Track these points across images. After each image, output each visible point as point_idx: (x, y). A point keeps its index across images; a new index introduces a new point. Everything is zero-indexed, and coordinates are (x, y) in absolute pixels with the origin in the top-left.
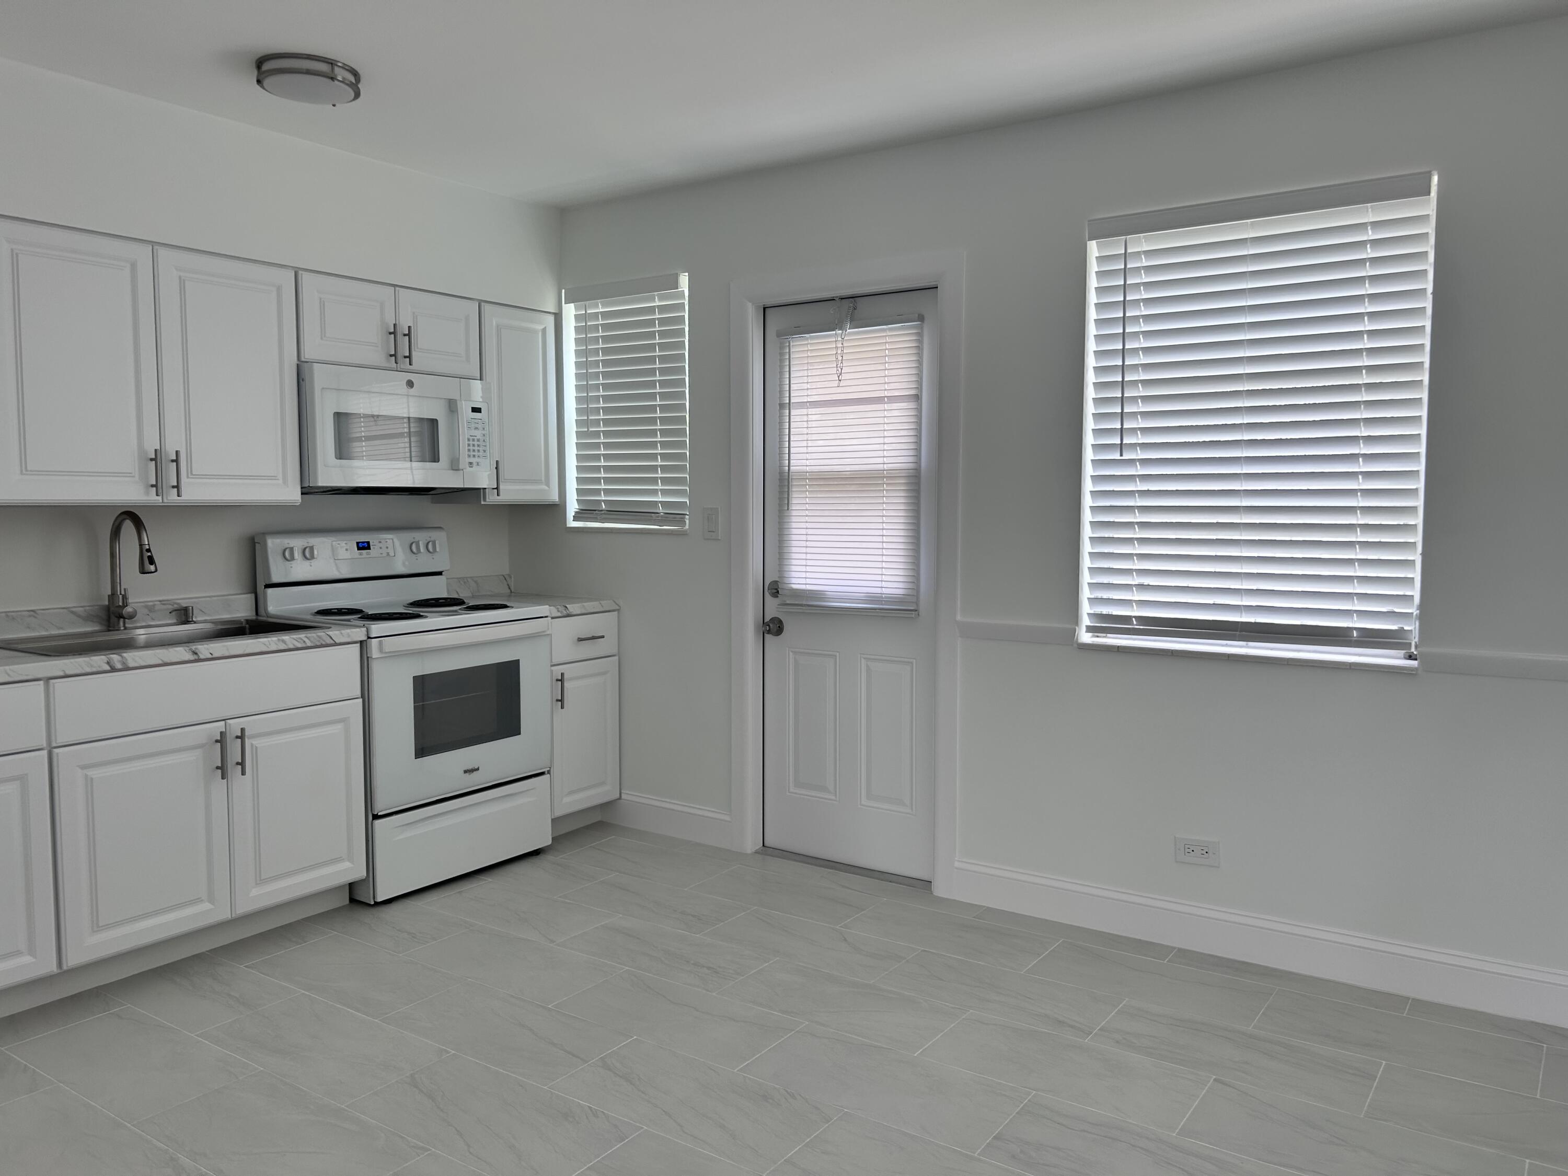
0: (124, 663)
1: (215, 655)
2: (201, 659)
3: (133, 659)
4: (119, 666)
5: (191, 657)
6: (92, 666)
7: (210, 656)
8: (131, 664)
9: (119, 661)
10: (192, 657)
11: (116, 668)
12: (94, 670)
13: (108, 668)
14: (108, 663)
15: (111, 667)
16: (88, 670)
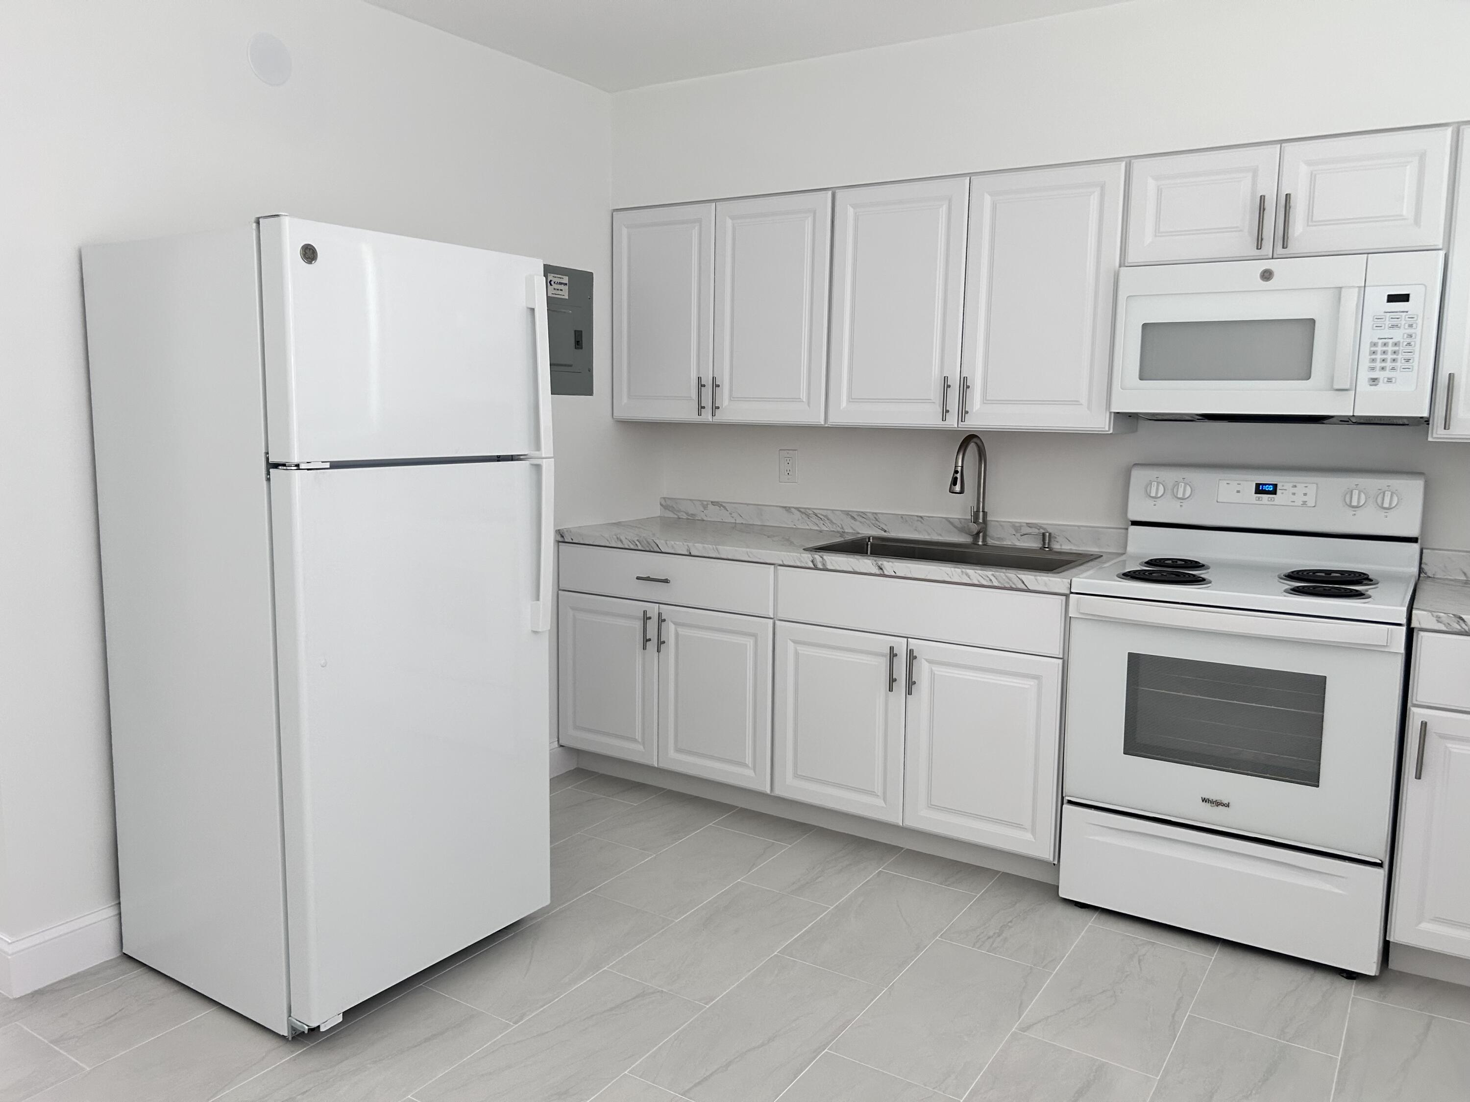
0: (824, 565)
1: (898, 574)
2: (885, 575)
3: (831, 563)
4: (820, 566)
5: (875, 570)
6: (801, 561)
7: (893, 574)
8: (830, 567)
9: (820, 562)
10: (878, 572)
11: (818, 567)
12: (803, 565)
13: (812, 566)
14: (812, 561)
15: (814, 565)
16: (799, 564)
